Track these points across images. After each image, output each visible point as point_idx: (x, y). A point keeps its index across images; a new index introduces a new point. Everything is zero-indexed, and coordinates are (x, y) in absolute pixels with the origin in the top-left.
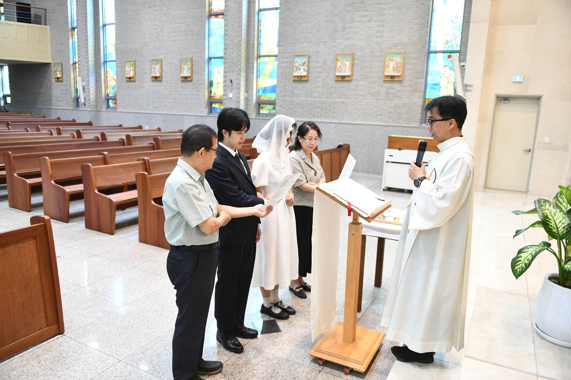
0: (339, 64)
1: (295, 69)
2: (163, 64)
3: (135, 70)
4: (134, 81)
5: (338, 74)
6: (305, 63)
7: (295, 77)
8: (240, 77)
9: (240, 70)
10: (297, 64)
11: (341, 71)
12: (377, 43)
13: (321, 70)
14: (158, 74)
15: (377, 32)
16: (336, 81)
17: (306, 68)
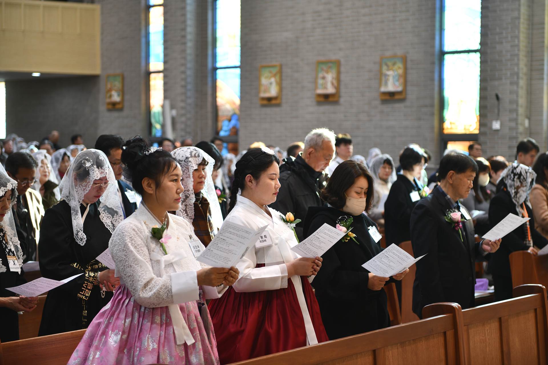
2: (343, 69)
3: (280, 85)
4: (278, 105)
8: (518, 87)
9: (517, 74)
14: (331, 90)
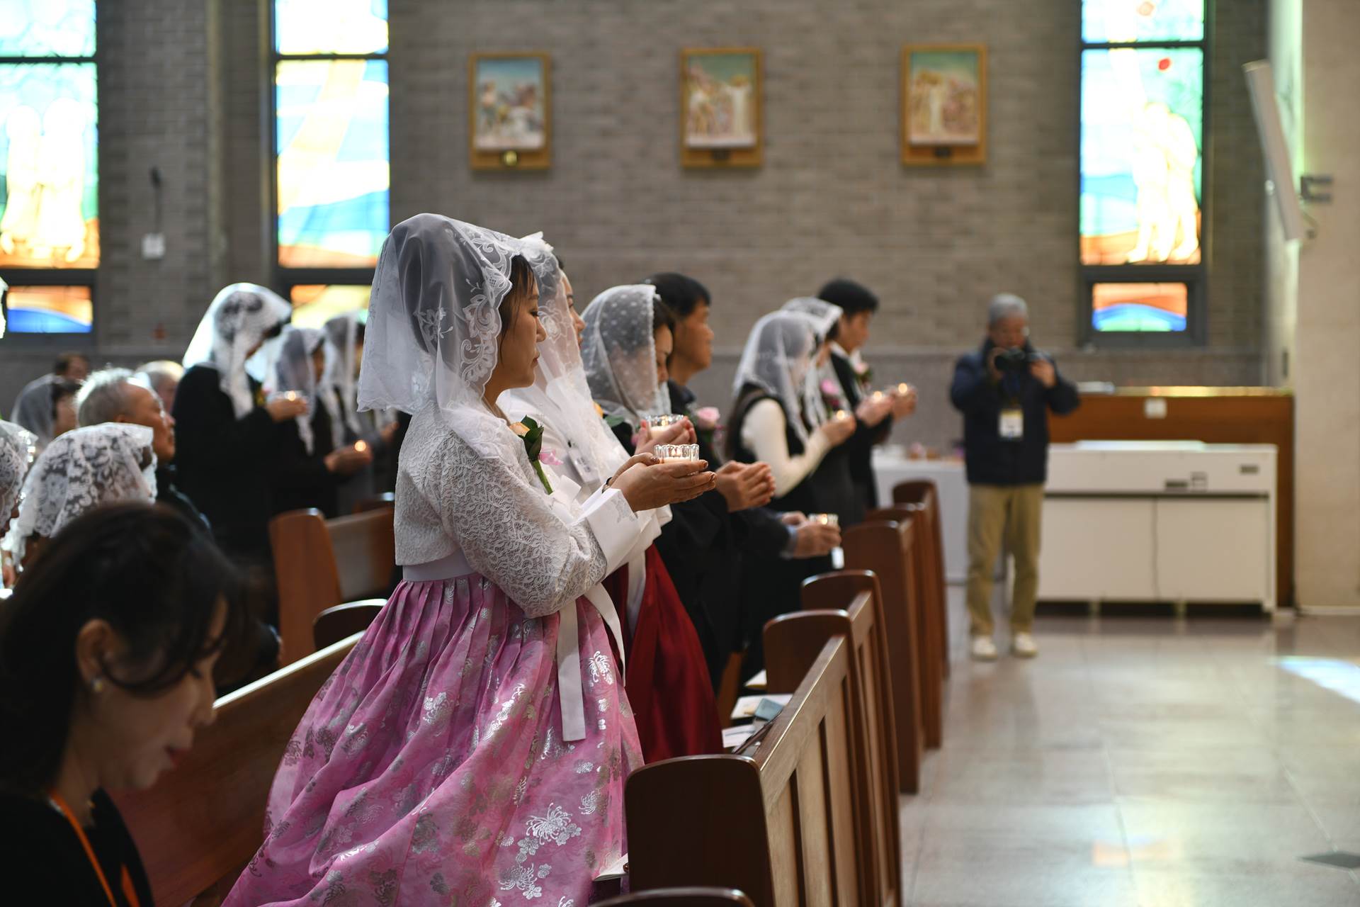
0: (699, 97)
1: (481, 120)
5: (696, 140)
6: (530, 91)
7: (486, 154)
8: (204, 154)
10: (489, 98)
11: (710, 130)
13: (609, 122)
16: (689, 171)
17: (538, 112)
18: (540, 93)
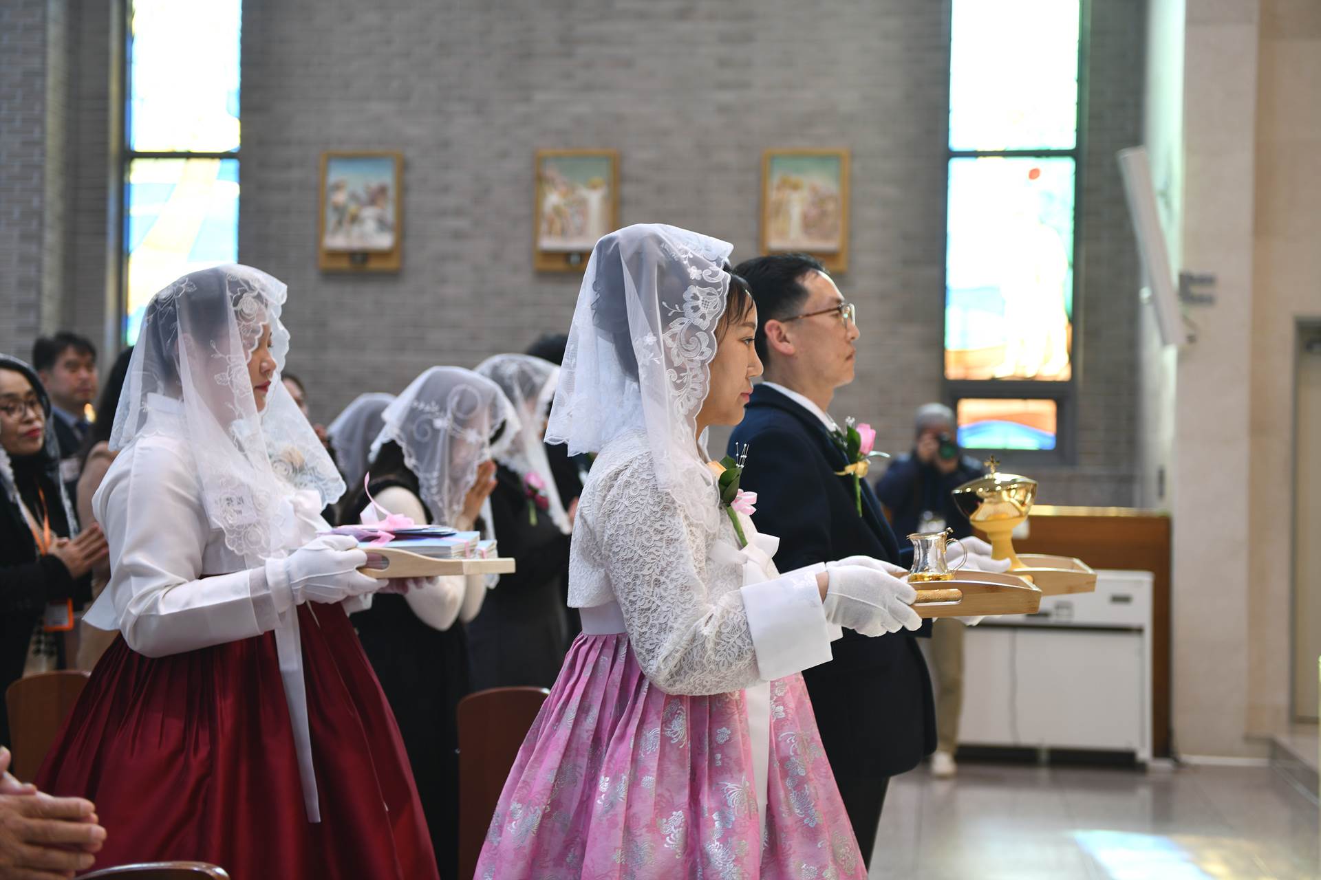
0: (553, 199)
1: (332, 219)
5: (549, 243)
6: (382, 190)
7: (335, 254)
10: (340, 197)
11: (563, 233)
12: (723, 109)
13: (462, 224)
15: (723, 63)
16: (543, 275)
17: (390, 214)
18: (392, 193)
